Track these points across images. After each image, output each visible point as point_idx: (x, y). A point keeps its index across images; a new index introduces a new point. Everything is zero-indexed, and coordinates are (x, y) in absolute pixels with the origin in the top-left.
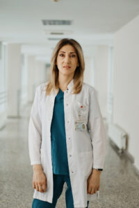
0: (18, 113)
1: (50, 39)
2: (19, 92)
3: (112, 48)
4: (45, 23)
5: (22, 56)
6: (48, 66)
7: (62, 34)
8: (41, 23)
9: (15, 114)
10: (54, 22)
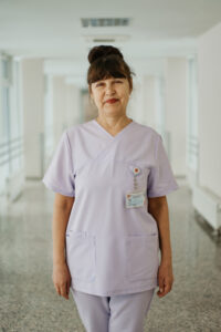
2: (42, 138)
3: (191, 61)
4: (85, 23)
5: (45, 78)
7: (112, 41)
8: (79, 24)
9: (37, 173)
10: (102, 22)
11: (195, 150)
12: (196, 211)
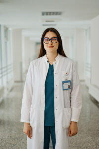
0: (21, 78)
2: (21, 64)
3: (86, 30)
4: (43, 14)
6: (37, 43)
7: (53, 21)
8: (41, 14)
9: (19, 79)
10: (50, 14)
11: (89, 69)
12: (90, 95)
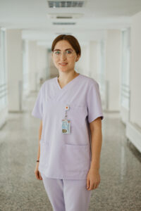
1: (55, 24)
2: (21, 84)
3: (123, 32)
5: (23, 42)
6: (49, 51)
7: (71, 18)
9: (17, 108)
11: (127, 95)
12: (128, 140)
